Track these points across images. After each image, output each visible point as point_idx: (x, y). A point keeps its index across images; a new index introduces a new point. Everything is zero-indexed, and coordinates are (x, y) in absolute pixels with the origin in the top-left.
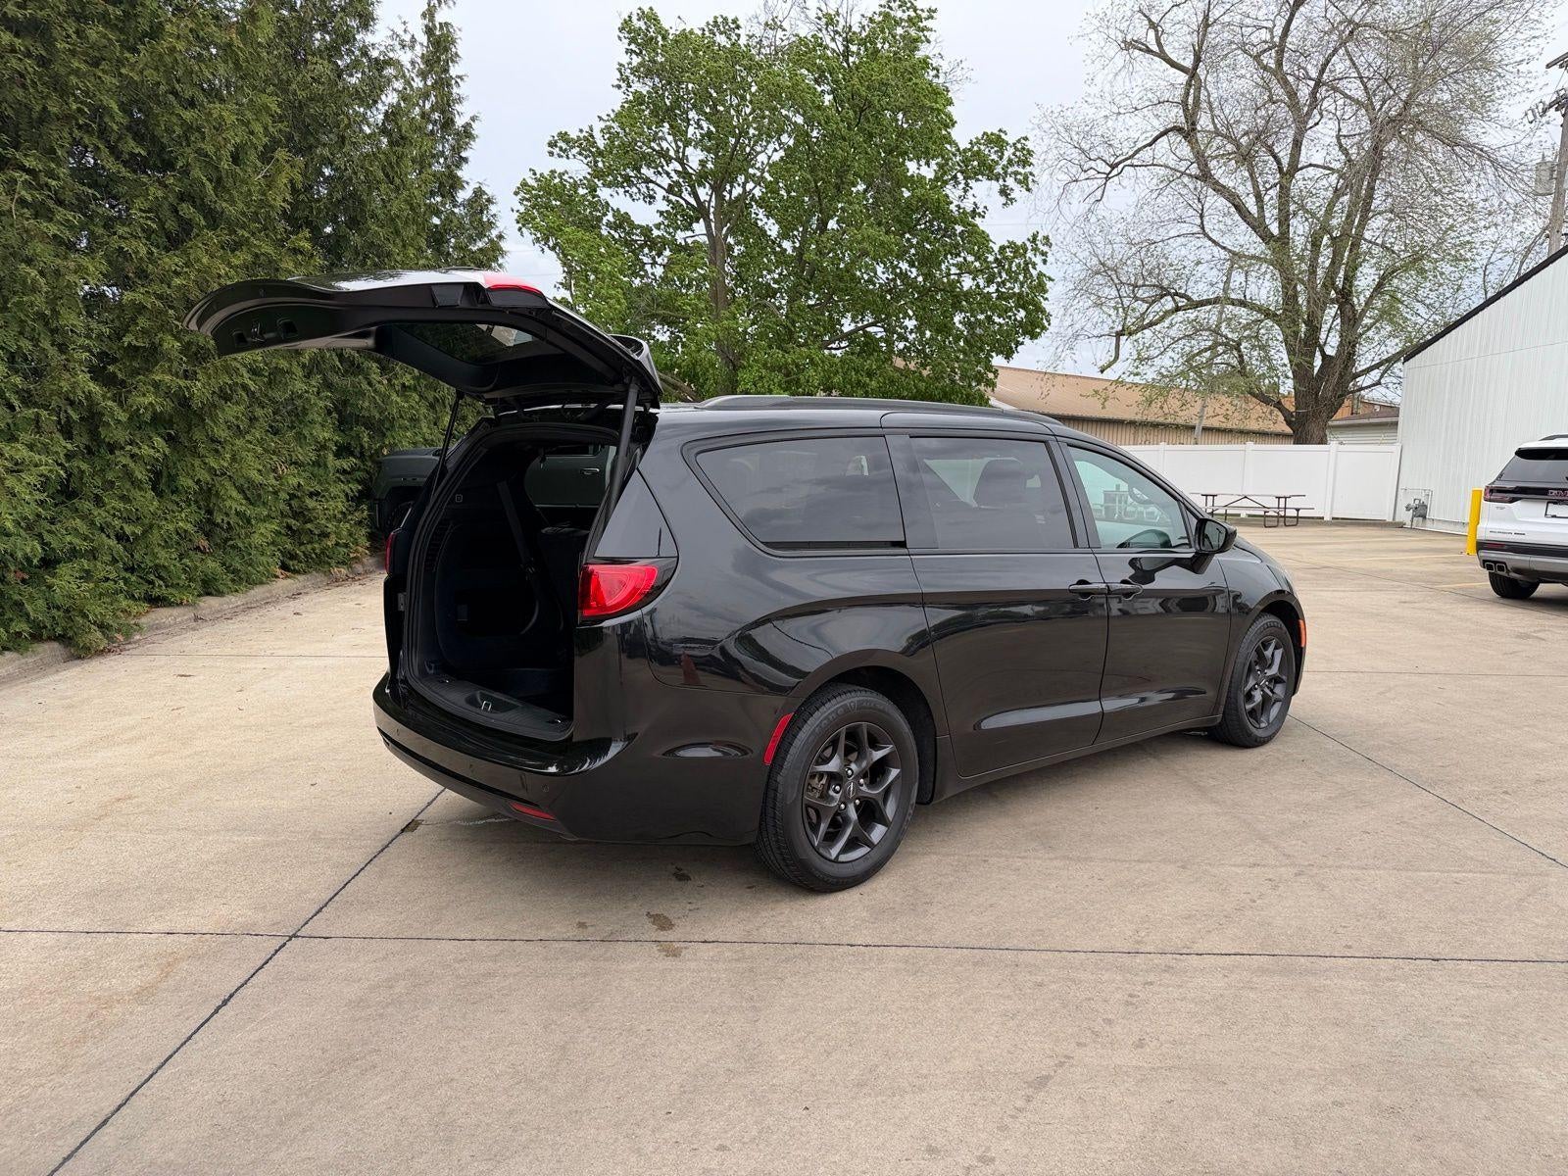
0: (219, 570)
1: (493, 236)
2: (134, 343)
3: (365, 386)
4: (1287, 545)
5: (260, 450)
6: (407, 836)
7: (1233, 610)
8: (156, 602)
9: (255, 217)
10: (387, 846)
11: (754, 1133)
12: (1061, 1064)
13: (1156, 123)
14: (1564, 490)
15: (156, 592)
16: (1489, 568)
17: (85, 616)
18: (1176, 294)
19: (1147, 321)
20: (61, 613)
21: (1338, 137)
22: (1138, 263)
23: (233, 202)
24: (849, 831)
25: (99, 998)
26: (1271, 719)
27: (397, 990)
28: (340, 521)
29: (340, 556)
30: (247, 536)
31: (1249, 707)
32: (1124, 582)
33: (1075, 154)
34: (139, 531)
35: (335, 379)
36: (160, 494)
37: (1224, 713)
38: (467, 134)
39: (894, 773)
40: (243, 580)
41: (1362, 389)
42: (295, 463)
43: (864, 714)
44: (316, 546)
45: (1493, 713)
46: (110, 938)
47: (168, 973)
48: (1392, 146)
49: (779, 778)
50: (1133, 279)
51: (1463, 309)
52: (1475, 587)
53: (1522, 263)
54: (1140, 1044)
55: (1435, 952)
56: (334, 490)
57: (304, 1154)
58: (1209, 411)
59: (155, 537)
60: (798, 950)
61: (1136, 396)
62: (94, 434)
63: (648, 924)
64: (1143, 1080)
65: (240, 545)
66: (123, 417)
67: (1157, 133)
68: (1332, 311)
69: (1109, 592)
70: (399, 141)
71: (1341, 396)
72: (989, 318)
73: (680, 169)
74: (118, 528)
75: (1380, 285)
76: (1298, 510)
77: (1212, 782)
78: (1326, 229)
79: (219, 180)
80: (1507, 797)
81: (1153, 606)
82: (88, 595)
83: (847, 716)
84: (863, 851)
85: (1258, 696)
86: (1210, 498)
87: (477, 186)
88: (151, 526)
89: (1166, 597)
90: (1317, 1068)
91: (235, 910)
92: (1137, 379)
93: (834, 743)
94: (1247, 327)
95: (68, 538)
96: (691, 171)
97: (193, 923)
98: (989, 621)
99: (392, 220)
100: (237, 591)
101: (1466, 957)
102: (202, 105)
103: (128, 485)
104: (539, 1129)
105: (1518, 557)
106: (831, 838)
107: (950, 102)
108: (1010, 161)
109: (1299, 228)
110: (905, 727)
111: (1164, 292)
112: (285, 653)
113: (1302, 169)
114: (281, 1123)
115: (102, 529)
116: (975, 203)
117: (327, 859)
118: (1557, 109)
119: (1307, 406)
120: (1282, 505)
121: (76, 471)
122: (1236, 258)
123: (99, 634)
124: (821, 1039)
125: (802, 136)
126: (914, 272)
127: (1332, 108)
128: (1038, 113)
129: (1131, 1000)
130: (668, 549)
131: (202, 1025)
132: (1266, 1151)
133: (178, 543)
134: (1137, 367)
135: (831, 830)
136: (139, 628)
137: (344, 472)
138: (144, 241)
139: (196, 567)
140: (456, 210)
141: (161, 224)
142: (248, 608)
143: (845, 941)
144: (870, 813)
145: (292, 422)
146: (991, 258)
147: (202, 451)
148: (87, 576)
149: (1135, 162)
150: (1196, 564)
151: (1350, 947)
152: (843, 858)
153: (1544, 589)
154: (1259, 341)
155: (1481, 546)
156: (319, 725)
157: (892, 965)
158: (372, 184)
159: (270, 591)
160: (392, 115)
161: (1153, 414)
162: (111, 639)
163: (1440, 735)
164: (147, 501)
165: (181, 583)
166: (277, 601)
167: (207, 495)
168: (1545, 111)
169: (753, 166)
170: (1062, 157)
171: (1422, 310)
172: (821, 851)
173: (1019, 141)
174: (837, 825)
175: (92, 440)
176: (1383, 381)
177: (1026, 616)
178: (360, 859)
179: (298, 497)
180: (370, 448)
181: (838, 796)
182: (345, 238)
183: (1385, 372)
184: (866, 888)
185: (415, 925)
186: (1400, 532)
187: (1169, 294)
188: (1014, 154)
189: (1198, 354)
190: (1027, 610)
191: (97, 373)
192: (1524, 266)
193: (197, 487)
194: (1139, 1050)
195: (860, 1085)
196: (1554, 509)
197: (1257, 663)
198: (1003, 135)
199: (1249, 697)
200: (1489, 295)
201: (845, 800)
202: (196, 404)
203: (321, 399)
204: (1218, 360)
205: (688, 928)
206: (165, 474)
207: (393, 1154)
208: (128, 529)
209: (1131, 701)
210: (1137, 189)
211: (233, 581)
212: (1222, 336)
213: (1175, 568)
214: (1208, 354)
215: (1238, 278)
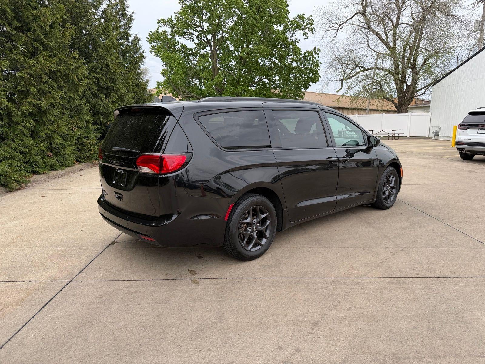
0: (56, 162)
1: (141, 52)
2: (21, 89)
3: (100, 102)
4: (395, 145)
5: (66, 123)
6: (111, 246)
7: (379, 166)
8: (35, 173)
9: (59, 46)
10: (104, 250)
11: (220, 344)
12: (323, 317)
13: (354, 10)
14: (483, 125)
15: (35, 170)
16: (459, 150)
17: (11, 178)
18: (361, 66)
19: (351, 76)
20: (3, 177)
21: (412, 14)
22: (348, 57)
23: (51, 42)
24: (254, 241)
25: (4, 304)
26: (391, 200)
27: (104, 298)
28: (95, 146)
29: (96, 157)
30: (64, 151)
31: (384, 196)
32: (344, 157)
33: (327, 22)
34: (27, 150)
35: (91, 100)
36: (34, 138)
37: (376, 199)
38: (131, 19)
39: (269, 222)
40: (64, 165)
41: (419, 95)
42: (79, 127)
43: (259, 203)
44: (87, 154)
45: (462, 196)
46: (10, 284)
47: (28, 295)
48: (428, 16)
49: (230, 225)
50: (347, 62)
51: (451, 69)
52: (454, 157)
53: (469, 53)
54: (350, 309)
55: (446, 275)
56: (92, 136)
57: (68, 357)
58: (371, 104)
59: (33, 152)
60: (237, 280)
61: (348, 100)
62: (10, 120)
63: (189, 274)
64: (350, 322)
65: (62, 154)
66: (19, 113)
67: (354, 14)
68: (410, 70)
69: (339, 161)
70: (108, 20)
71: (412, 98)
72: (301, 76)
73: (201, 29)
74: (20, 150)
75: (425, 62)
76: (399, 134)
77: (372, 221)
78: (407, 44)
79: (47, 34)
80: (467, 223)
81: (353, 165)
82: (11, 171)
83: (252, 204)
84: (259, 247)
85: (387, 193)
86: (371, 131)
87: (135, 35)
88: (32, 149)
89: (357, 162)
90: (408, 315)
91: (53, 273)
92: (348, 95)
93: (249, 213)
94: (383, 76)
95: (4, 153)
96: (205, 30)
97: (38, 278)
98: (302, 171)
99: (106, 47)
100: (62, 169)
101: (456, 276)
102: (39, 9)
103: (23, 136)
104: (148, 345)
105: (469, 147)
106: (248, 243)
107: (288, 6)
108: (307, 24)
109: (399, 44)
110: (272, 207)
111: (357, 66)
112: (76, 188)
113: (400, 24)
114: (61, 346)
115: (15, 150)
116: (296, 38)
117: (84, 255)
118: (482, 3)
119: (402, 101)
120: (394, 133)
121: (4, 132)
122: (379, 54)
123: (16, 184)
124: (243, 310)
125: (240, 17)
126: (277, 62)
127: (409, 4)
128: (315, 9)
129: (346, 294)
130: (190, 150)
131: (38, 313)
132: (392, 345)
133: (41, 154)
134: (348, 91)
135: (248, 241)
136: (30, 181)
137: (95, 130)
138: (22, 55)
139: (48, 162)
140: (129, 44)
141: (28, 49)
142: (66, 174)
143: (253, 277)
144: (261, 235)
145: (77, 114)
146: (301, 56)
147: (47, 124)
148: (11, 165)
149: (347, 24)
150: (367, 151)
151: (418, 274)
152: (252, 250)
153: (477, 157)
154: (386, 81)
155: (457, 143)
156: (85, 211)
157: (268, 284)
158: (99, 36)
159: (73, 169)
160: (104, 12)
161: (354, 105)
162: (20, 185)
163: (445, 204)
164: (29, 141)
165: (43, 167)
166: (75, 172)
167: (50, 138)
168: (478, 3)
169: (225, 28)
170: (323, 23)
171: (438, 69)
172: (245, 248)
173: (309, 17)
174: (251, 238)
175: (9, 121)
176: (425, 93)
177: (313, 169)
178: (95, 255)
179: (81, 138)
180: (103, 122)
181: (250, 230)
182: (91, 54)
183: (426, 90)
184: (260, 259)
185: (112, 276)
186: (430, 140)
187: (358, 66)
188: (308, 21)
189: (367, 86)
190: (313, 167)
191: (10, 99)
192: (470, 54)
193: (46, 136)
194: (349, 311)
195: (257, 326)
196: (480, 131)
197: (387, 182)
198: (304, 15)
199: (384, 193)
200: (459, 64)
201: (253, 231)
202: (43, 109)
203: (86, 106)
204: (374, 87)
205: (202, 274)
206: (35, 132)
207: (98, 355)
208: (24, 150)
209: (347, 196)
210: (347, 33)
211: (60, 166)
212: (375, 79)
213: (360, 152)
214: (370, 86)
215: (380, 61)
